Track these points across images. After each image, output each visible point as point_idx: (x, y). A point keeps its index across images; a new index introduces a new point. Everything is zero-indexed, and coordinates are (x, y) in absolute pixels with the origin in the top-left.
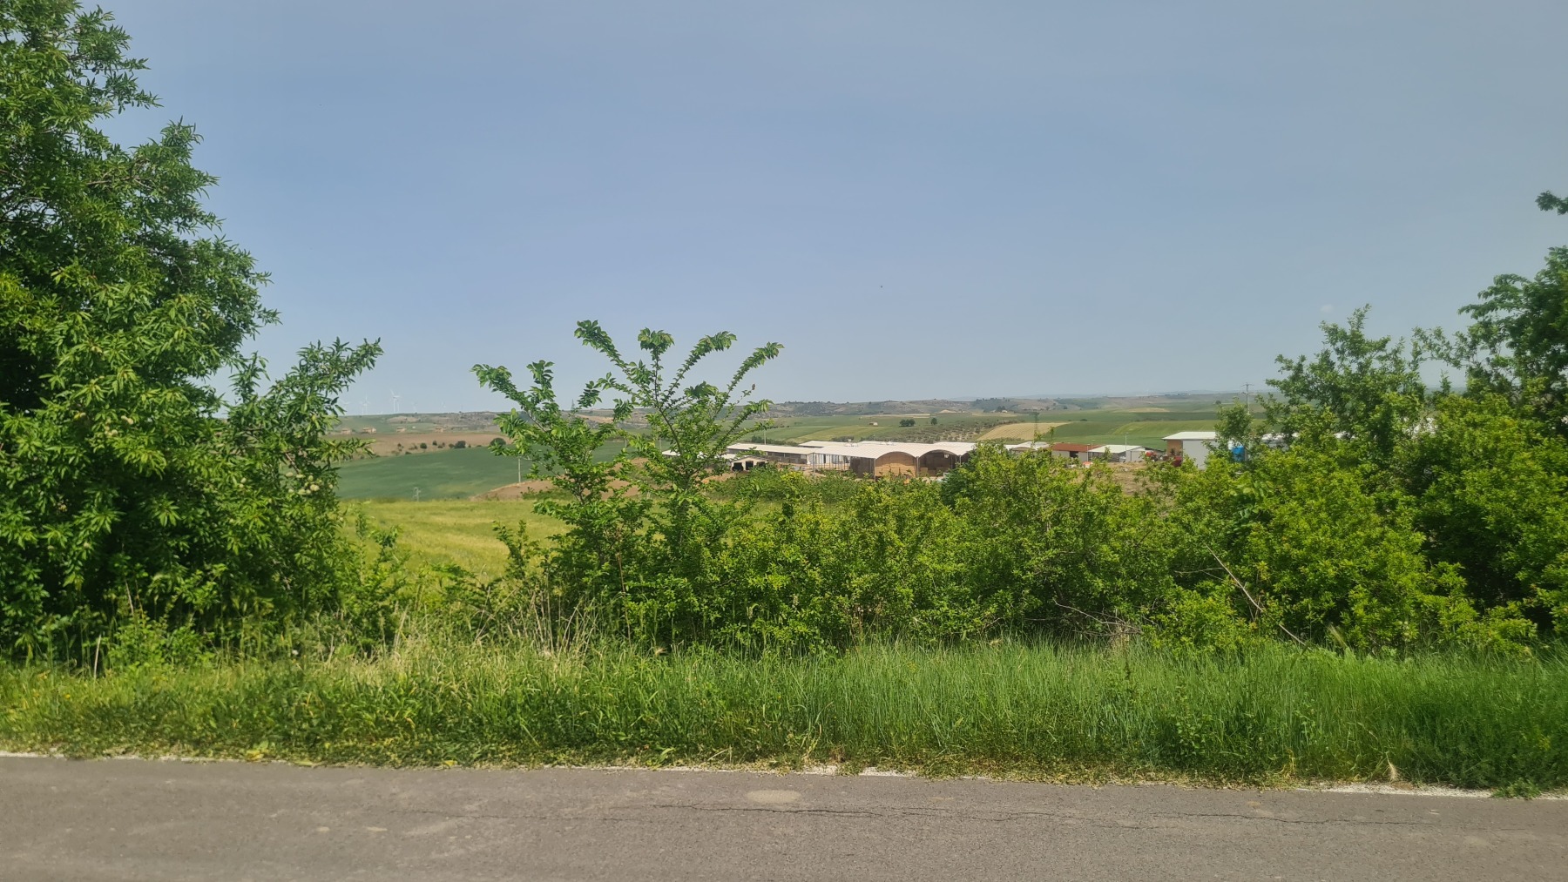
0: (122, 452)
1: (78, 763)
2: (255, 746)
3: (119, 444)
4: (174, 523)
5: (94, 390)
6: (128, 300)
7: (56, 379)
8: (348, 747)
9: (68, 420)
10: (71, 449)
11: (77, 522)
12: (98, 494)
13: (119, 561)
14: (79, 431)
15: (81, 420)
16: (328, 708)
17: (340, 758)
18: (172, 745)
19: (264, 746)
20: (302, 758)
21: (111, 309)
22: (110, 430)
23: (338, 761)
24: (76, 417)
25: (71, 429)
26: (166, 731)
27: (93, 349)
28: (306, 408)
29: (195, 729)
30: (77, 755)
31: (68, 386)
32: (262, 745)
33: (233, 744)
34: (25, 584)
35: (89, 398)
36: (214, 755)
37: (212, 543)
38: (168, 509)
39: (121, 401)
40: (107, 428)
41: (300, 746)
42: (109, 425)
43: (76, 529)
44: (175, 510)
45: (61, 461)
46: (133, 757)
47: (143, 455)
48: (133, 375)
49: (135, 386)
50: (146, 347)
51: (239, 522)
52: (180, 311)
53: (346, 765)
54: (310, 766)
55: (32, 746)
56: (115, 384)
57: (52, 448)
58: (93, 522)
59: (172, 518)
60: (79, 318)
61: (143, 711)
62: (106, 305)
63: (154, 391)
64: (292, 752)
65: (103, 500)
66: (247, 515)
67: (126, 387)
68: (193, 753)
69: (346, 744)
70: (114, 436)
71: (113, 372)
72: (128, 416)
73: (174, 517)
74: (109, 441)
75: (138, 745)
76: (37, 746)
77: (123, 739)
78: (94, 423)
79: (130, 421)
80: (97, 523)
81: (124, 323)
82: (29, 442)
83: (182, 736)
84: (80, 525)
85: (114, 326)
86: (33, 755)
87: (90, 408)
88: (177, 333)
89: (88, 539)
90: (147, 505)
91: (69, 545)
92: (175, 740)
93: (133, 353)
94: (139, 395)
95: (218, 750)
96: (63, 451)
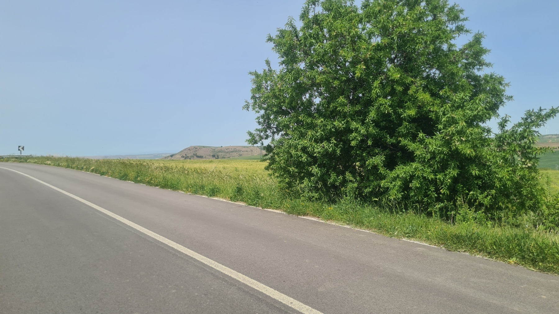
0: (461, 150)
1: (450, 252)
2: (511, 259)
3: (460, 147)
4: (477, 174)
5: (452, 129)
6: (463, 98)
7: (440, 126)
8: (550, 266)
9: (444, 139)
10: (445, 149)
11: (446, 173)
12: (453, 164)
13: (459, 186)
14: (448, 143)
15: (448, 139)
16: (541, 250)
17: (546, 270)
18: (480, 252)
19: (514, 259)
20: (530, 267)
21: (457, 102)
22: (457, 142)
23: (546, 271)
24: (447, 138)
25: (445, 142)
26: (478, 247)
27: (452, 116)
28: (526, 134)
29: (488, 248)
30: (449, 249)
31: (444, 128)
32: (513, 259)
33: (502, 256)
34: (430, 192)
35: (451, 132)
36: (495, 259)
37: (489, 183)
38: (475, 170)
39: (461, 133)
40: (456, 142)
41: (529, 262)
42: (456, 141)
43: (446, 175)
44: (477, 170)
45: (442, 153)
46: (467, 254)
47: (468, 151)
48: (465, 124)
49: (465, 127)
50: (469, 114)
51: (500, 176)
52: (480, 100)
53: (549, 273)
54: (534, 271)
55: (435, 244)
56: (459, 127)
57: (439, 149)
58: (451, 173)
59: (476, 173)
60: (447, 106)
61: (470, 238)
62: (455, 101)
63: (471, 129)
64: (526, 264)
65: (454, 166)
66: (503, 174)
67: (462, 128)
68: (488, 257)
69: (549, 265)
70: (458, 144)
71: (458, 123)
72: (463, 137)
73: (477, 172)
74: (457, 146)
75: (469, 250)
76: (437, 244)
77: (463, 247)
78: (452, 140)
79: (464, 139)
80: (452, 174)
81: (461, 106)
82: (432, 147)
83: (483, 250)
84: (447, 174)
85: (458, 108)
86: (435, 247)
87: (451, 135)
88: (479, 108)
89: (449, 178)
90: (468, 168)
91: (444, 180)
92: (481, 251)
93: (464, 116)
94: (466, 130)
95: (497, 258)
96: (442, 149)
